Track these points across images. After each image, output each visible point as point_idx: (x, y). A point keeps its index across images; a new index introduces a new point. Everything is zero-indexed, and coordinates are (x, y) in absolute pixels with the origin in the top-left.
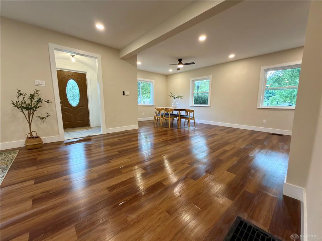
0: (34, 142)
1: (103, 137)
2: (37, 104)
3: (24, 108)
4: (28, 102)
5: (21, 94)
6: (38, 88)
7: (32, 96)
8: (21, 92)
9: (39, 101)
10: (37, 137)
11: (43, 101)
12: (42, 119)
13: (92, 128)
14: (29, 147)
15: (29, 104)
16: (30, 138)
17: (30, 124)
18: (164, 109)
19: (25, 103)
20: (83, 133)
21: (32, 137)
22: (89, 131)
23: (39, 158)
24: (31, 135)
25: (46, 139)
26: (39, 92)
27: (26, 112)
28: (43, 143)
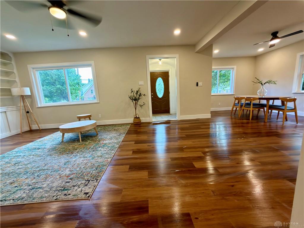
0: (137, 121)
1: (178, 122)
2: (139, 97)
3: (134, 100)
4: (135, 96)
5: (132, 91)
6: (140, 87)
7: (137, 92)
8: (133, 90)
9: (140, 95)
10: (139, 118)
11: (142, 95)
12: (141, 106)
13: (171, 114)
14: (135, 123)
15: (135, 97)
16: (135, 118)
17: (136, 109)
18: (244, 98)
19: (134, 96)
20: (164, 118)
21: (136, 118)
22: (168, 117)
23: (139, 130)
24: (136, 116)
25: (143, 120)
26: (140, 89)
27: (134, 102)
28: (141, 122)
